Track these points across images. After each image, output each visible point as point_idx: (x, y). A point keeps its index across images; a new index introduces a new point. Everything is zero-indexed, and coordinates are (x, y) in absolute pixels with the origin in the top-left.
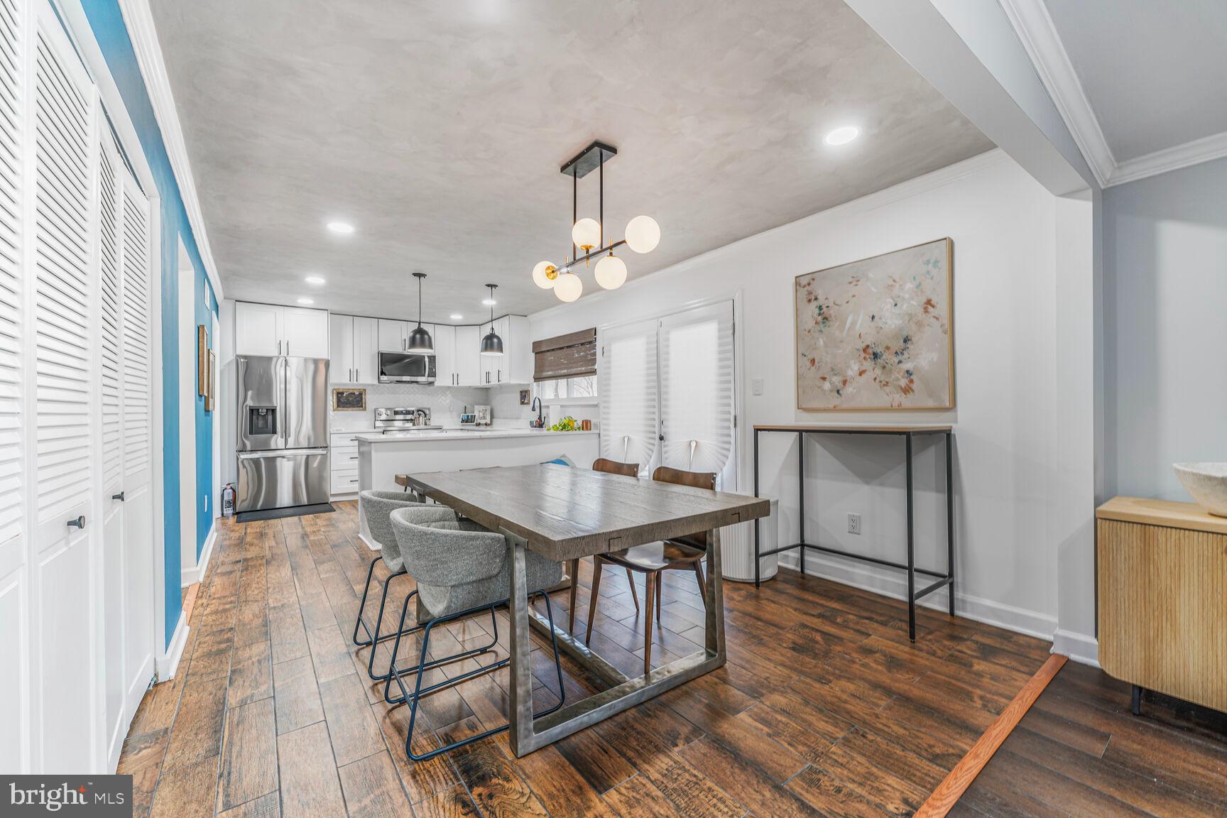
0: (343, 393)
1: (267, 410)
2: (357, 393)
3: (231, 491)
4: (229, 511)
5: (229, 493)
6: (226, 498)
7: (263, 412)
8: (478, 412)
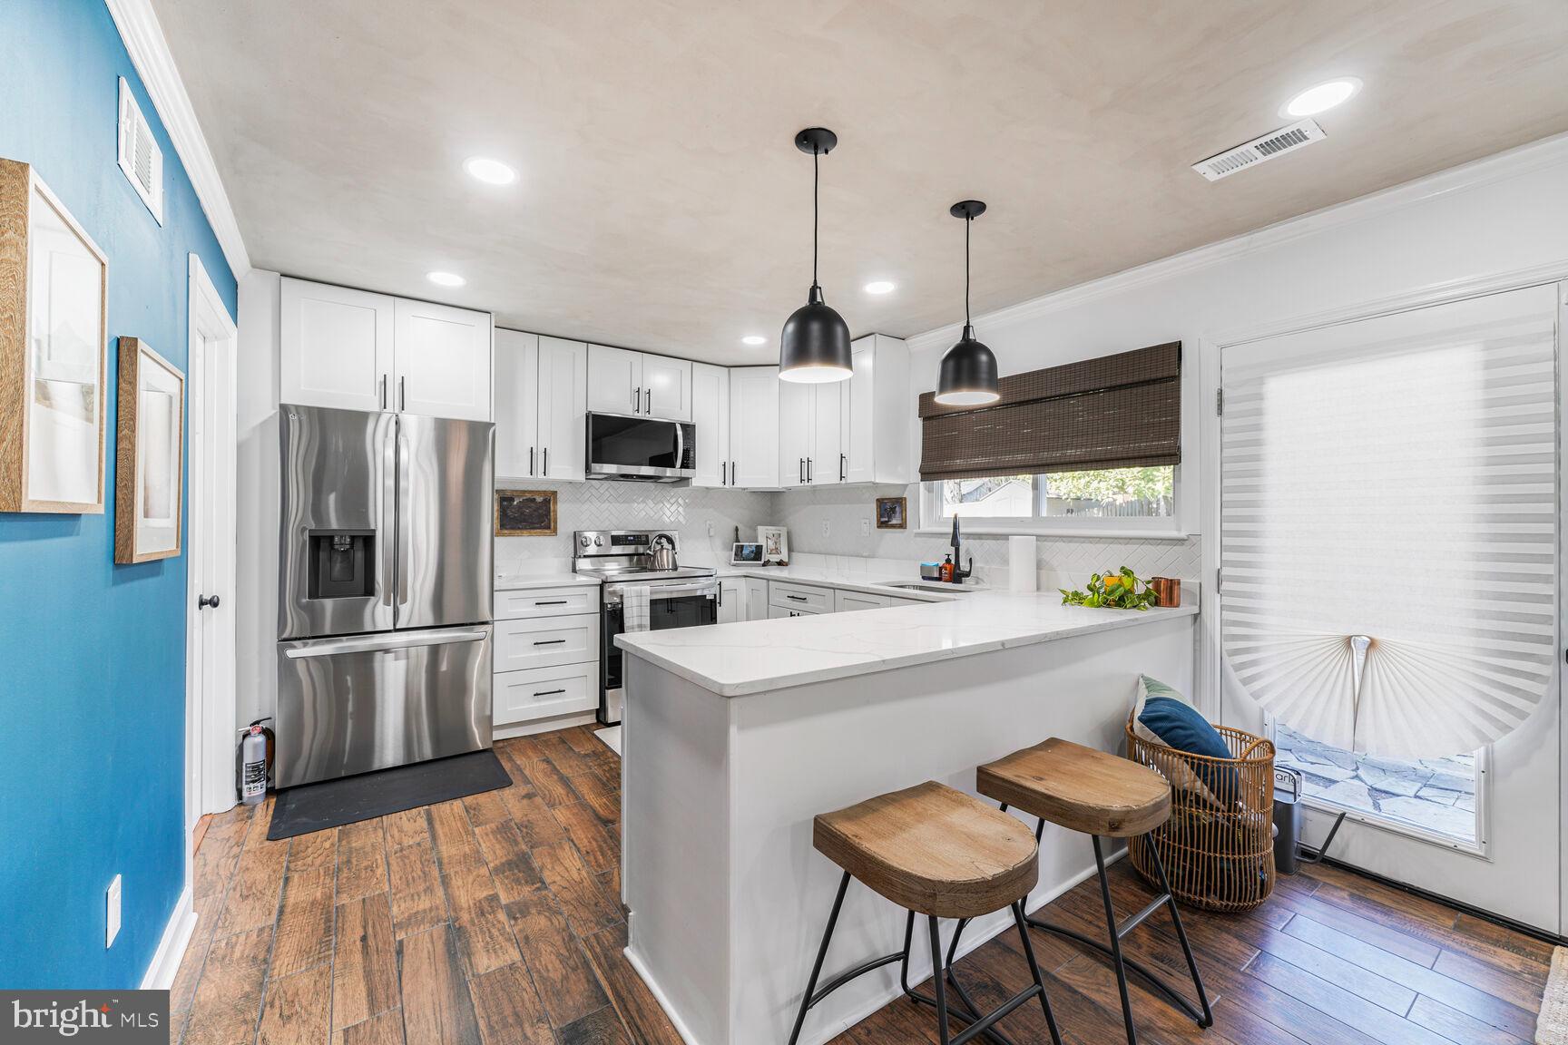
0: (512, 499)
1: (353, 538)
2: (539, 499)
3: (261, 739)
4: (256, 791)
5: (256, 746)
6: (249, 758)
7: (342, 544)
8: (764, 536)
